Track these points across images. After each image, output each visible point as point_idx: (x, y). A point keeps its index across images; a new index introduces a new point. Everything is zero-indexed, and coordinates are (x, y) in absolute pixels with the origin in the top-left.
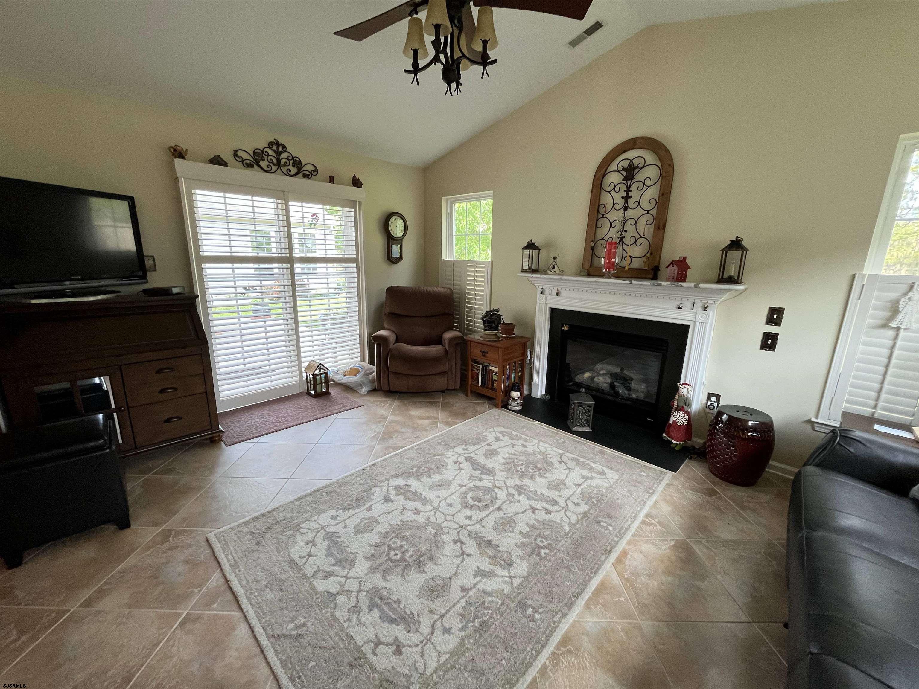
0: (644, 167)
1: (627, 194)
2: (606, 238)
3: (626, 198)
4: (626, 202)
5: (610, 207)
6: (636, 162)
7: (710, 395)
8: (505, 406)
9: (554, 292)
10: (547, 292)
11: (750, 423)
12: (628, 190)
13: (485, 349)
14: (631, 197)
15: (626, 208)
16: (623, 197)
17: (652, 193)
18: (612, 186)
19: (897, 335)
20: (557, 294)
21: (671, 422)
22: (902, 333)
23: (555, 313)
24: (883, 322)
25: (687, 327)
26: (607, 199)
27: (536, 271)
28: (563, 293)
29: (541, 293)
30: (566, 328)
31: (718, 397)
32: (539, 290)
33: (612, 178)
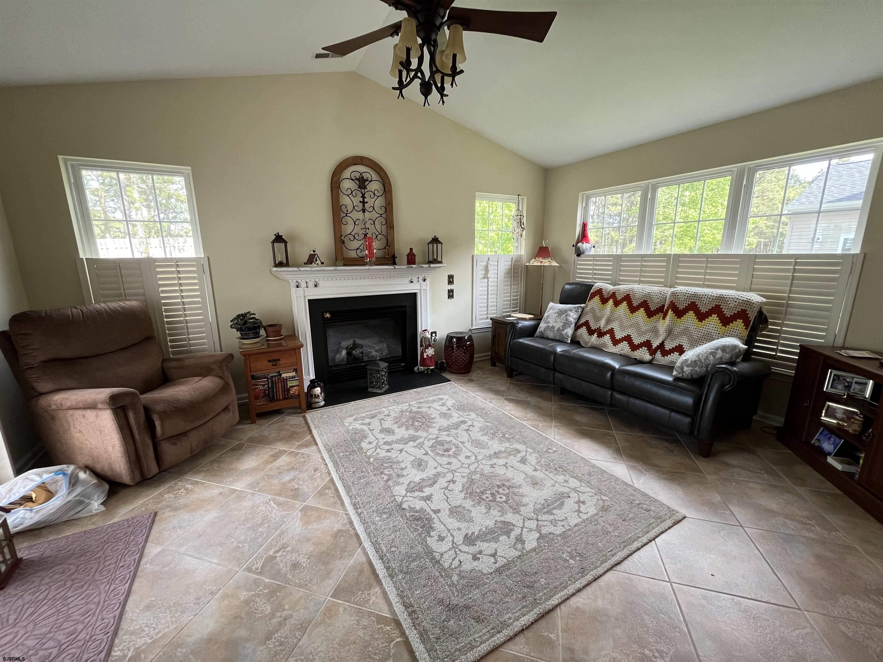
0: (371, 181)
1: (364, 200)
2: (353, 233)
3: (364, 203)
4: (364, 206)
5: (350, 208)
6: (365, 176)
7: (432, 333)
8: (310, 406)
9: (311, 284)
10: (303, 285)
11: (466, 338)
12: (363, 197)
13: (275, 356)
14: (367, 202)
15: (364, 211)
16: (360, 202)
17: (379, 202)
18: (349, 192)
19: (488, 281)
20: (316, 286)
21: (425, 357)
22: (490, 280)
23: (312, 303)
24: (483, 276)
25: (415, 294)
26: (345, 200)
27: (287, 265)
28: (321, 284)
29: (297, 287)
30: (328, 315)
31: (435, 333)
32: (293, 284)
33: (347, 185)
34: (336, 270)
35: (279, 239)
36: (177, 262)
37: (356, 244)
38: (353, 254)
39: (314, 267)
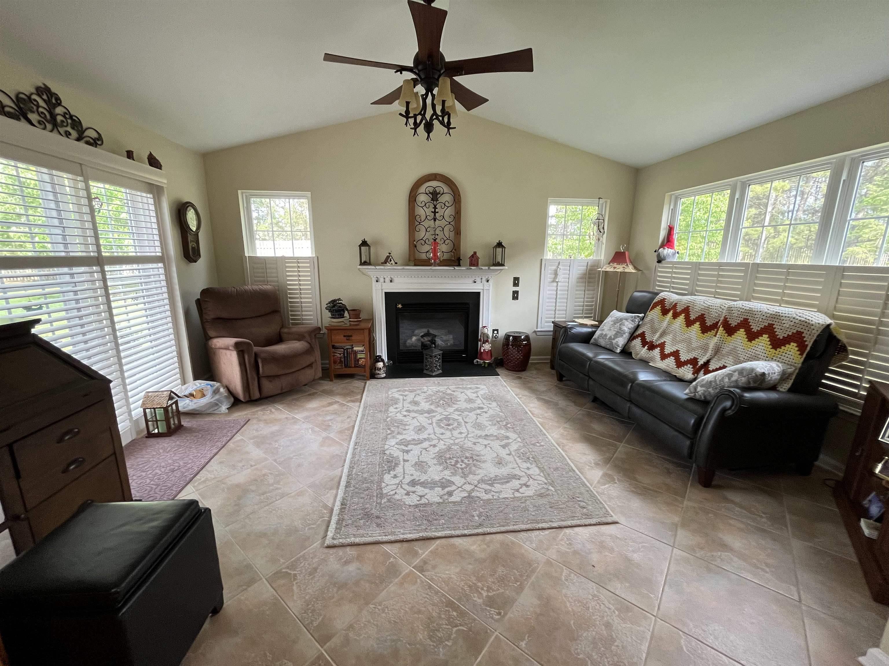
0: (443, 194)
1: (435, 210)
2: (424, 239)
3: (435, 213)
4: (435, 215)
5: (423, 218)
6: (438, 190)
7: (494, 330)
8: (373, 376)
9: (388, 280)
10: (382, 280)
11: (522, 337)
12: (435, 208)
13: (349, 333)
14: (438, 212)
15: (435, 220)
16: (432, 212)
17: (449, 212)
18: (423, 204)
19: (557, 285)
20: (391, 281)
21: (482, 351)
22: (559, 284)
23: (388, 295)
24: (552, 280)
25: (479, 293)
26: (420, 212)
27: (369, 264)
28: (396, 280)
29: (377, 281)
30: (400, 306)
31: (497, 330)
32: (374, 280)
33: (422, 198)
34: (403, 269)
35: (364, 243)
36: (298, 260)
37: (427, 248)
38: (424, 256)
39: (388, 266)
